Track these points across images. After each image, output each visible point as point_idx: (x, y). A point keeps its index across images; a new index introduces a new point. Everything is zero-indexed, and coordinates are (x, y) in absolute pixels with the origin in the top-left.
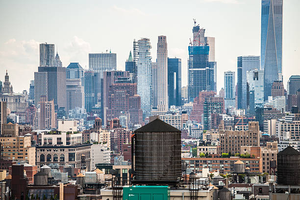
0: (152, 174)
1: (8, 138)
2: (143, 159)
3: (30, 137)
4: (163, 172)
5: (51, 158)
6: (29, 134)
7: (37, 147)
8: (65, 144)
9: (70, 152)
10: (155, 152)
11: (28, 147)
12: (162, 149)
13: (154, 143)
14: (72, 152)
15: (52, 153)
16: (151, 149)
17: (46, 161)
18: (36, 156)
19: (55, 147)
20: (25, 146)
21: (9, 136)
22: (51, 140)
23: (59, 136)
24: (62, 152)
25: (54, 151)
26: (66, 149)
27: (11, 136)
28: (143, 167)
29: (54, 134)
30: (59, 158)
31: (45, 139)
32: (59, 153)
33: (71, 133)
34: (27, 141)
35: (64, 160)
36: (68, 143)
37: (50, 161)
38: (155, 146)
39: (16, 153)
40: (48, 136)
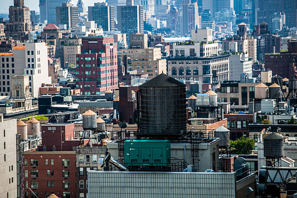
0: (156, 127)
1: (137, 50)
2: (147, 113)
3: (160, 49)
4: (166, 126)
5: (183, 71)
6: (160, 45)
7: (168, 59)
8: (198, 55)
9: (204, 64)
10: (158, 106)
11: (158, 60)
12: (166, 104)
13: (157, 97)
14: (206, 64)
15: (184, 65)
16: (155, 104)
17: (178, 75)
18: (167, 69)
19: (188, 59)
20: (155, 59)
21: (137, 48)
22: (184, 51)
23: (191, 47)
24: (195, 65)
25: (187, 63)
26: (200, 62)
27: (139, 48)
28: (147, 121)
29: (187, 44)
30: (192, 71)
31: (177, 51)
32: (192, 65)
33: (205, 43)
34: (157, 53)
35: (197, 74)
36: (202, 54)
37: (182, 74)
38: (158, 100)
39: (145, 67)
40: (180, 48)
